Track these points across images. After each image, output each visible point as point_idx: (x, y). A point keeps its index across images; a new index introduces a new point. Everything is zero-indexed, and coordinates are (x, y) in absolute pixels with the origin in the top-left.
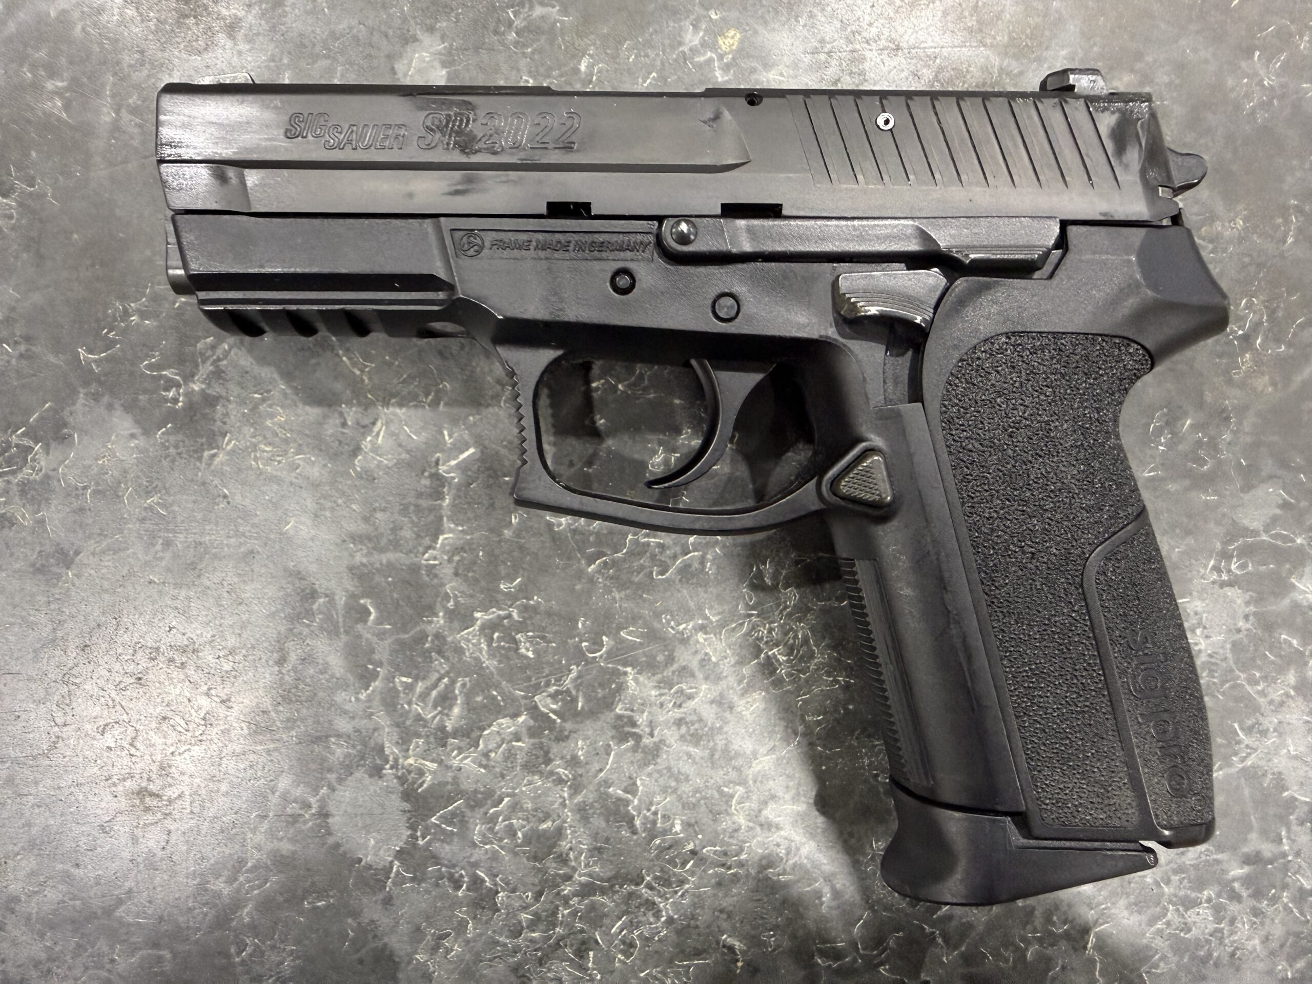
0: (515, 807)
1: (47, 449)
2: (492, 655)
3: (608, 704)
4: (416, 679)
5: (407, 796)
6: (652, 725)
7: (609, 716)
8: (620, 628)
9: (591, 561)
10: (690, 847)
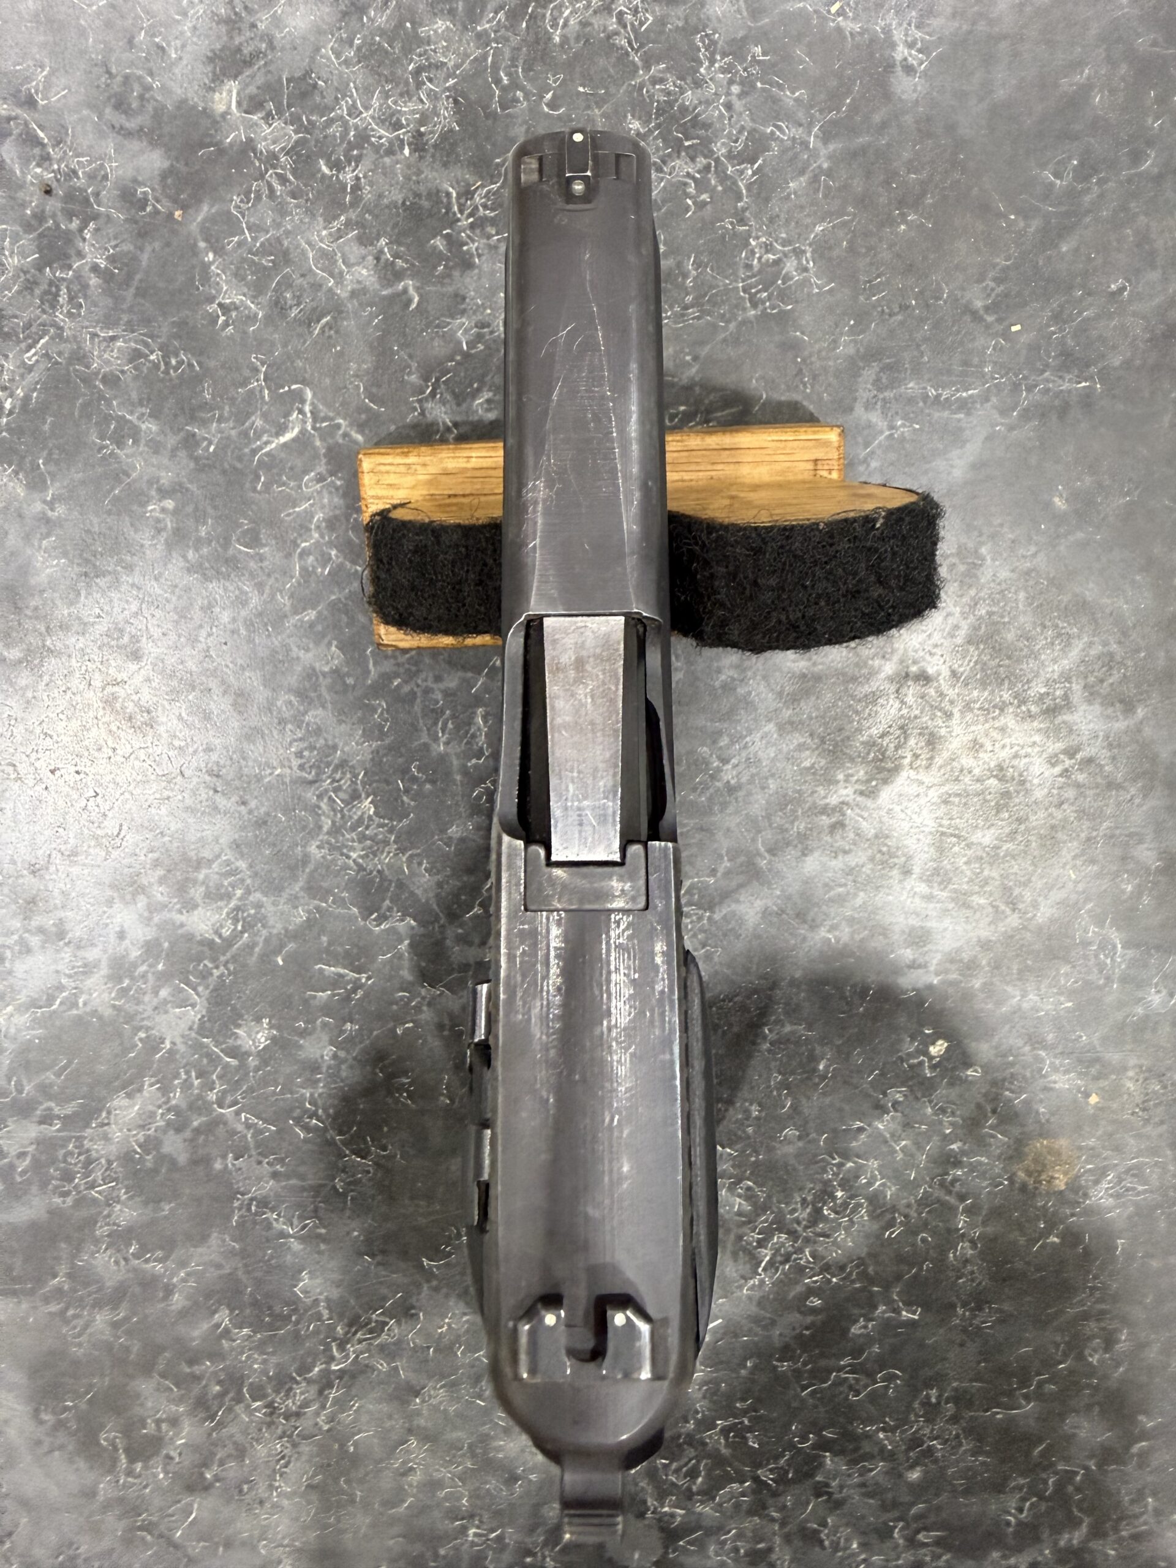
0: (740, 1536)
1: (398, 1322)
2: (727, 1446)
3: (810, 1475)
4: (672, 1461)
5: (662, 1529)
6: (841, 1487)
7: (809, 1483)
8: (822, 1430)
9: (804, 1388)
10: (863, 1556)
